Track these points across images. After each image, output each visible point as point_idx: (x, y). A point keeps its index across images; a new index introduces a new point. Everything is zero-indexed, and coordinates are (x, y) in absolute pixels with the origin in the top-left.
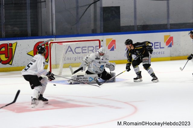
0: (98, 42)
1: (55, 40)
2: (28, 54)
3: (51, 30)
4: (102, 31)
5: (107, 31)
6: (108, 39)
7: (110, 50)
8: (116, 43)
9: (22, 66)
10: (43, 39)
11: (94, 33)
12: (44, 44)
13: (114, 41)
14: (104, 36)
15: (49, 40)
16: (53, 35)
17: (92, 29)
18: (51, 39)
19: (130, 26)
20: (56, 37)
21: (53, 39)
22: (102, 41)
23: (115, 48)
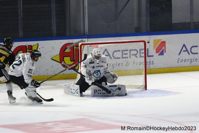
0: (143, 43)
1: (87, 41)
2: (52, 59)
3: (82, 29)
4: (149, 30)
5: (154, 30)
6: (155, 40)
7: (158, 54)
8: (167, 45)
9: (44, 75)
10: (72, 40)
11: (138, 32)
12: (74, 46)
13: (163, 43)
14: (150, 36)
15: (80, 42)
16: (84, 34)
17: (136, 26)
18: (83, 40)
19: (185, 23)
20: (89, 37)
21: (84, 40)
22: (148, 42)
23: (165, 52)
